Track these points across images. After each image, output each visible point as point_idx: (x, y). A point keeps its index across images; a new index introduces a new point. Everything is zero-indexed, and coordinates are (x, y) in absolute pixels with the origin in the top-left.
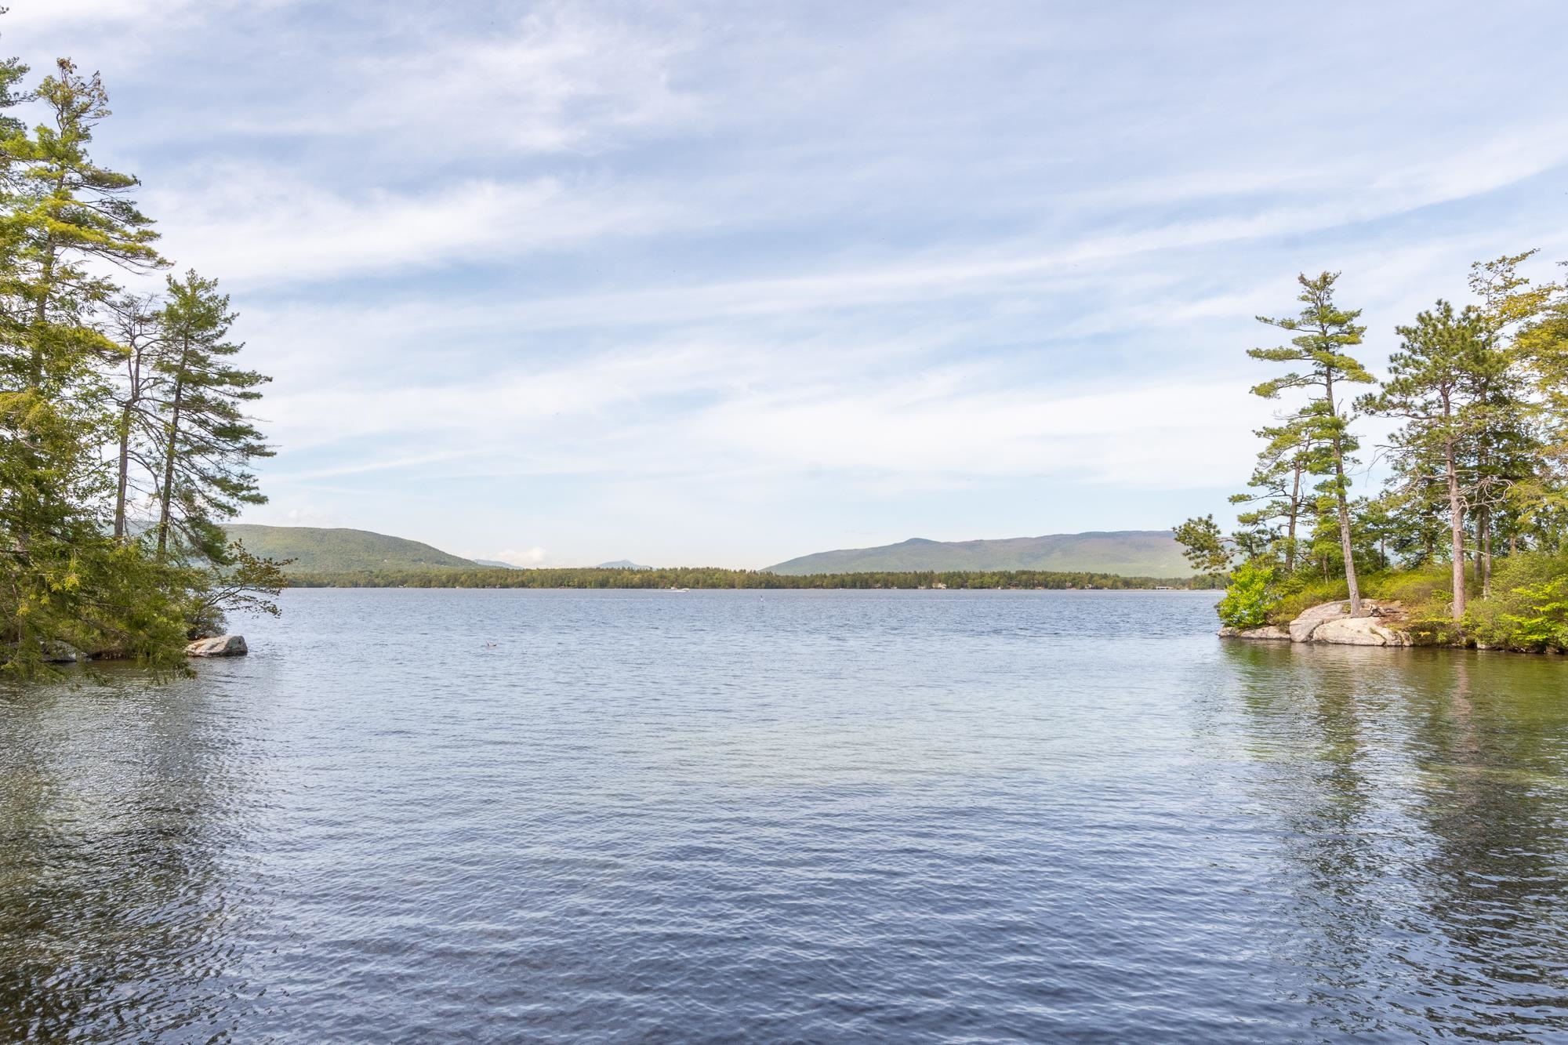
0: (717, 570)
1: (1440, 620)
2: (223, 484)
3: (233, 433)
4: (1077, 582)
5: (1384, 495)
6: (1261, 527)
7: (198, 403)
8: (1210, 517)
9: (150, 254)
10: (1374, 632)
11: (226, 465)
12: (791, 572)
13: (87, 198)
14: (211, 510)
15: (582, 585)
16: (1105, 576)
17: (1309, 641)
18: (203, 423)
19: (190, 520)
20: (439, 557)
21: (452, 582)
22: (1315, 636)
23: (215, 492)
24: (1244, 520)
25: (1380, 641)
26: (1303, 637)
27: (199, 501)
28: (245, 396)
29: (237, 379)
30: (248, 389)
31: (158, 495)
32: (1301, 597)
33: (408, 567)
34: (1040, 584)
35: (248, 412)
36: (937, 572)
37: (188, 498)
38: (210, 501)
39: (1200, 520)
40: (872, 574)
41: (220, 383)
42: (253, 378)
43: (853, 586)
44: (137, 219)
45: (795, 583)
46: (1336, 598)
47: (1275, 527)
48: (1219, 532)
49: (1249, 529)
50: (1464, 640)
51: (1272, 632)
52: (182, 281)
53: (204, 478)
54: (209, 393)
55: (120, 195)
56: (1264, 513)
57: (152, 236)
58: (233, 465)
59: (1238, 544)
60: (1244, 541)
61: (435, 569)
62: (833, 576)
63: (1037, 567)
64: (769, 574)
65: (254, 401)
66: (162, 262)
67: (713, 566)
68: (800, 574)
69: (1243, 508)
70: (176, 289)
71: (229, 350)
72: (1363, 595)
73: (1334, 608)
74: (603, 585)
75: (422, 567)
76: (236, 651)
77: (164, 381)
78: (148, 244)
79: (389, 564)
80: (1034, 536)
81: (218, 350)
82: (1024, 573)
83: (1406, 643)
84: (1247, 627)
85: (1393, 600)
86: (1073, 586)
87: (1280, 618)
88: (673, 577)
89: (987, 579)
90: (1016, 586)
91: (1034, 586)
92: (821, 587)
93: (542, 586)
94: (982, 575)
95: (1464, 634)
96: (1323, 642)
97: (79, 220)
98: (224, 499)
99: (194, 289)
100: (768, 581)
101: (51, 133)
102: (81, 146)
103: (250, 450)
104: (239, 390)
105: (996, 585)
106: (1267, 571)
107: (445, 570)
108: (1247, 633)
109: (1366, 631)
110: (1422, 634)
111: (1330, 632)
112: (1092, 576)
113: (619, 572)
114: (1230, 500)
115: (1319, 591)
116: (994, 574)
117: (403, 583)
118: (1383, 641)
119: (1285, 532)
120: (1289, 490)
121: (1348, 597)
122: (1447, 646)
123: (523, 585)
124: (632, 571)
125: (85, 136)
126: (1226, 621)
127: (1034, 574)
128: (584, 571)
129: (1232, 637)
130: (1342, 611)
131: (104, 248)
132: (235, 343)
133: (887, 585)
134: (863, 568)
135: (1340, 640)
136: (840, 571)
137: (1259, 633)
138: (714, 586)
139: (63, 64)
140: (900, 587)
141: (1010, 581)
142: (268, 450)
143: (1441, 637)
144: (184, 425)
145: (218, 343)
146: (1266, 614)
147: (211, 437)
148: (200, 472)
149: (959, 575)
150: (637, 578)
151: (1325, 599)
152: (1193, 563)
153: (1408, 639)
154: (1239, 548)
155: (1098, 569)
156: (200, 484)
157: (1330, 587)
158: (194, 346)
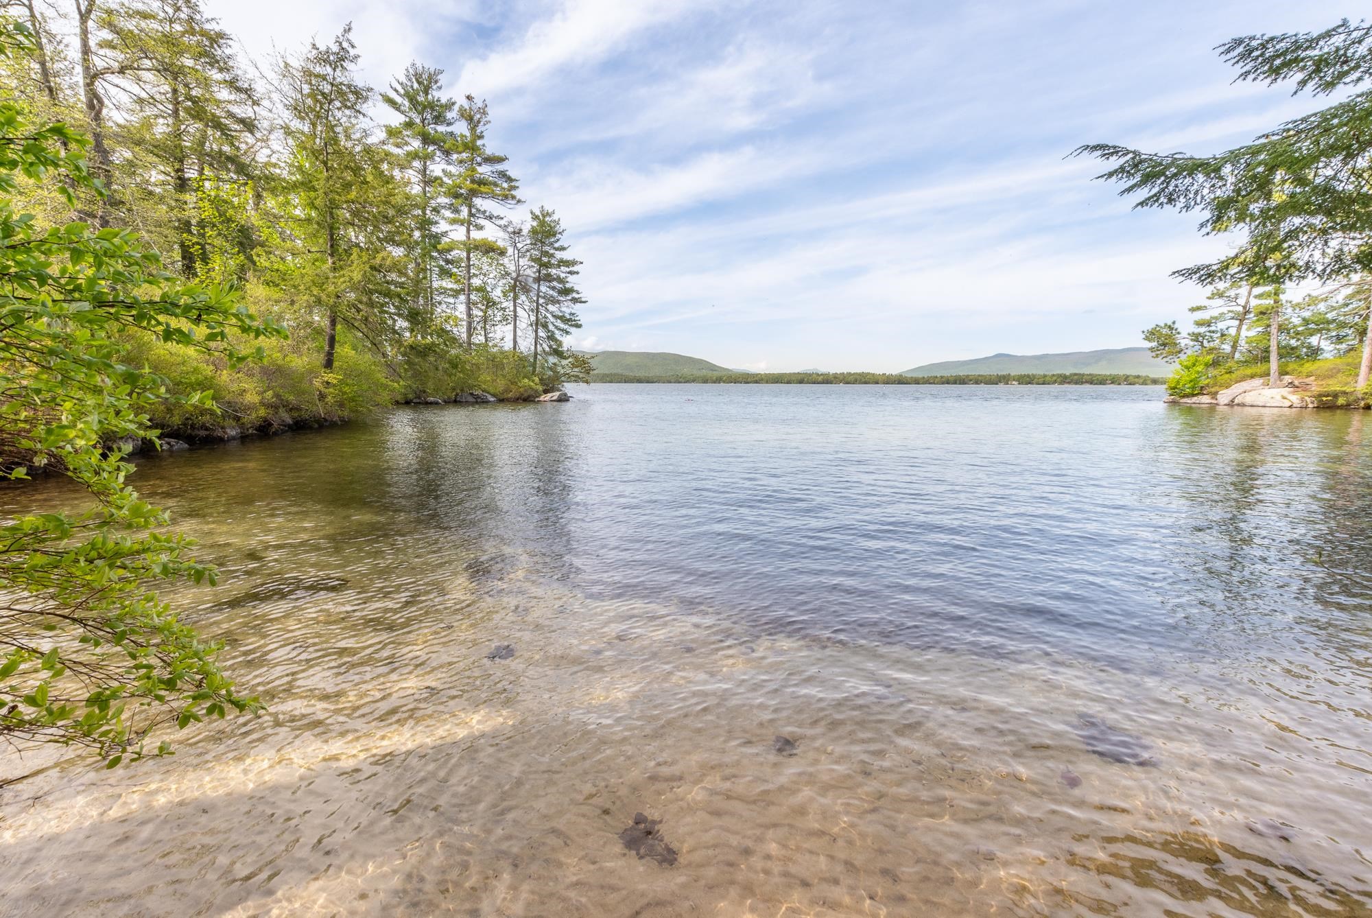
0: (869, 373)
1: (1344, 389)
2: (562, 318)
3: (566, 292)
4: (1115, 380)
5: (1307, 299)
6: (1213, 328)
7: (548, 278)
8: (1174, 323)
9: (513, 197)
10: (1284, 398)
11: (563, 309)
12: (915, 375)
13: (484, 170)
14: (557, 332)
15: (789, 382)
16: (1138, 377)
17: (1231, 404)
18: (553, 288)
19: (548, 337)
20: (713, 368)
21: (718, 380)
22: (1236, 401)
23: (559, 323)
24: (1199, 324)
25: (1288, 404)
26: (1226, 402)
27: (551, 327)
28: (571, 273)
29: (567, 263)
30: (571, 269)
31: (531, 325)
32: (1234, 376)
33: (697, 373)
34: (1087, 382)
35: (572, 281)
36: (1012, 374)
37: (545, 326)
38: (557, 327)
39: (1166, 325)
40: (968, 376)
41: (559, 266)
42: (574, 263)
43: (955, 383)
44: (509, 179)
45: (917, 381)
46: (1261, 376)
47: (1224, 328)
48: (1179, 333)
49: (1202, 330)
50: (1362, 404)
51: (1206, 399)
52: (538, 213)
53: (553, 316)
54: (553, 271)
55: (500, 167)
56: (1216, 318)
57: (515, 188)
58: (567, 308)
59: (1192, 340)
60: (1196, 337)
61: (710, 374)
62: (942, 377)
63: (1086, 371)
64: (901, 376)
65: (575, 276)
66: (519, 201)
67: (866, 371)
68: (921, 376)
69: (1199, 315)
70: (535, 217)
71: (562, 249)
72: (1283, 373)
73: (1257, 382)
74: (801, 382)
75: (704, 372)
76: (564, 399)
77: (533, 267)
78: (513, 192)
79: (686, 371)
80: (1087, 350)
81: (557, 249)
82: (1076, 374)
83: (1311, 406)
84: (1185, 396)
85: (1308, 376)
86: (1112, 383)
87: (1213, 390)
88: (841, 377)
89: (1047, 379)
90: (1069, 383)
91: (1082, 383)
92: (934, 383)
93: (767, 382)
94: (1045, 376)
95: (1363, 399)
96: (1243, 405)
97: (482, 182)
98: (562, 326)
99: (544, 216)
100: (900, 380)
101: (466, 137)
102: (479, 143)
103: (575, 301)
104: (568, 270)
105: (1055, 382)
106: (1209, 358)
107: (716, 374)
108: (1185, 400)
109: (1279, 397)
110: (1324, 399)
111: (1248, 398)
112: (1128, 376)
113: (810, 375)
114: (1190, 310)
115: (1249, 371)
116: (1053, 375)
117: (693, 381)
118: (1290, 404)
119: (1233, 331)
120: (1242, 301)
121: (1268, 375)
122: (1347, 407)
123: (756, 382)
124: (818, 375)
125: (481, 137)
126: (1170, 392)
127: (1083, 375)
128: (790, 374)
129: (1174, 403)
130: (1263, 384)
131: (494, 196)
132: (566, 246)
133: (977, 382)
134: (962, 372)
135: (1255, 403)
136: (946, 373)
137: (1195, 399)
138: (866, 383)
139: (469, 98)
140: (986, 383)
141: (1064, 380)
142: (583, 300)
143: (1341, 401)
144: (543, 289)
145: (556, 245)
146: (1202, 387)
147: (555, 294)
148: (551, 313)
149: (1028, 376)
150: (820, 379)
151: (1252, 377)
152: (1154, 354)
153: (1312, 403)
154: (1192, 343)
155: (1132, 372)
156: (552, 319)
157: (1260, 368)
158: (546, 248)
